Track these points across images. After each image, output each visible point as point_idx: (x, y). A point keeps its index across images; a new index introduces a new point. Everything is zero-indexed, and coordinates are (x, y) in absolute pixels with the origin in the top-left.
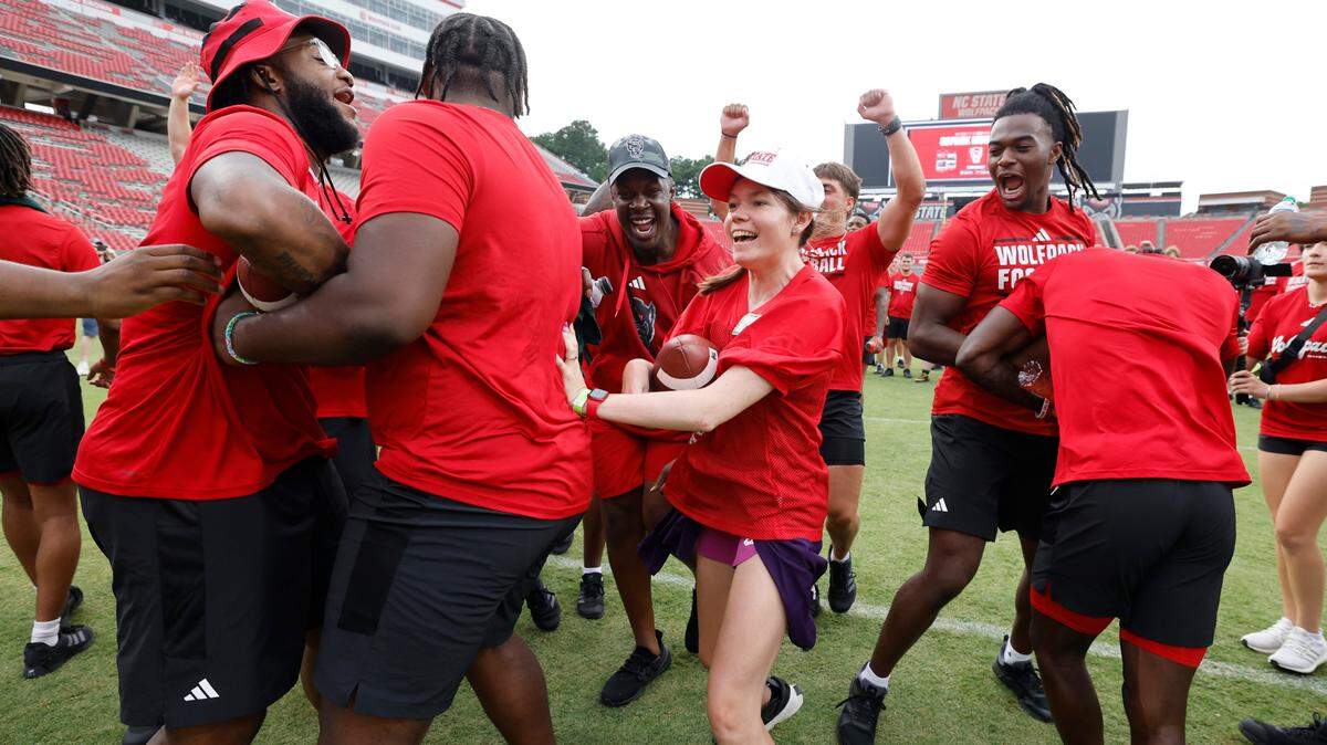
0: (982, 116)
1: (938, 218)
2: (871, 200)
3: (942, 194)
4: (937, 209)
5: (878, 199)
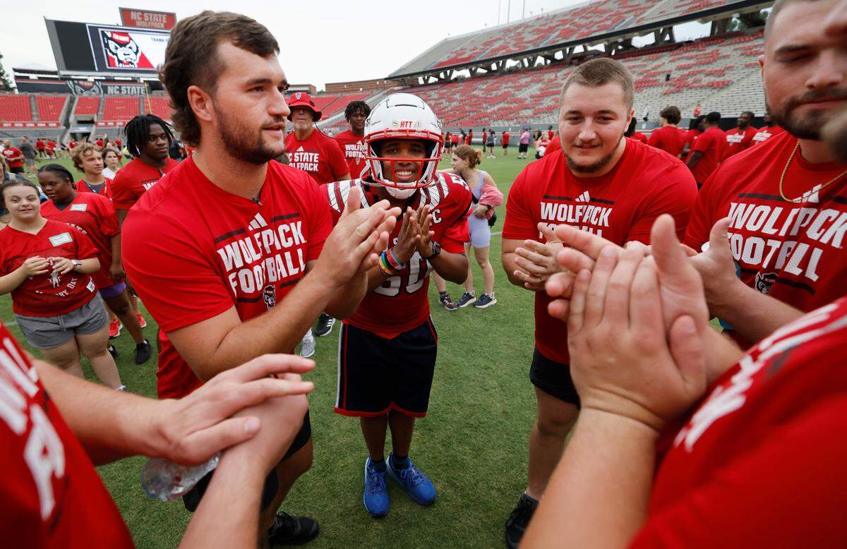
0: (154, 28)
1: (140, 94)
2: (86, 80)
3: (139, 78)
4: (138, 88)
5: (91, 79)
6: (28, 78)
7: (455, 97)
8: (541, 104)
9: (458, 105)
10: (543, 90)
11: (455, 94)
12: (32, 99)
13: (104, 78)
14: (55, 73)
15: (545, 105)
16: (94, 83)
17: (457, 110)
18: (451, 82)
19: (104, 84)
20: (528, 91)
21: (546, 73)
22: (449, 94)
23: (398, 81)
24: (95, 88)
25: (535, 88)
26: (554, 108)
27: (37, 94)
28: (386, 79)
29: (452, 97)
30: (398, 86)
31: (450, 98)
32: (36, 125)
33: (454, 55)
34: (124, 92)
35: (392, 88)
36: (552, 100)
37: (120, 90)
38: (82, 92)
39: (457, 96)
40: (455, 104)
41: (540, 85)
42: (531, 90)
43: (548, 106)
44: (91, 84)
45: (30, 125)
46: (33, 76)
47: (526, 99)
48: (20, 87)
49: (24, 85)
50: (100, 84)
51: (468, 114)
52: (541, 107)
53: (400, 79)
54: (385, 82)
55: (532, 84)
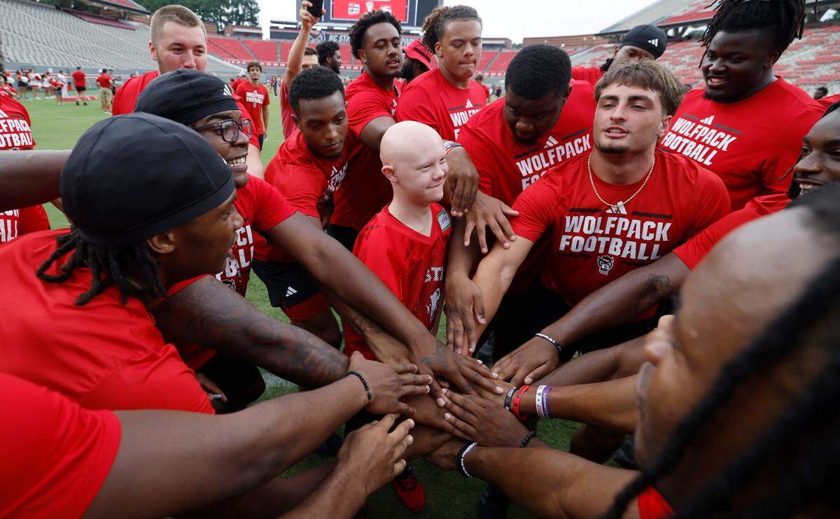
5: (319, 29)
6: (277, 28)
7: (683, 59)
8: (812, 73)
9: (686, 69)
10: (821, 55)
11: (683, 56)
12: (279, 45)
13: (326, 28)
14: (296, 24)
15: (817, 75)
16: (321, 32)
17: (683, 75)
18: (681, 40)
19: (328, 33)
20: (796, 56)
21: (832, 32)
22: (675, 55)
23: (611, 37)
24: (321, 36)
25: (809, 51)
26: (829, 80)
27: (282, 41)
28: (596, 35)
29: (679, 58)
30: (609, 43)
31: (676, 60)
32: (279, 65)
33: (692, 9)
34: (341, 40)
35: (601, 45)
36: (832, 69)
37: (338, 38)
38: (311, 39)
39: (687, 58)
40: (681, 68)
41: (820, 48)
42: (802, 54)
43: (821, 76)
44: (318, 33)
45: (276, 64)
46: (282, 26)
47: (788, 66)
48: (273, 35)
49: (275, 33)
50: (324, 33)
51: (697, 80)
52: (811, 76)
53: (614, 36)
54: (594, 38)
55: (806, 47)
